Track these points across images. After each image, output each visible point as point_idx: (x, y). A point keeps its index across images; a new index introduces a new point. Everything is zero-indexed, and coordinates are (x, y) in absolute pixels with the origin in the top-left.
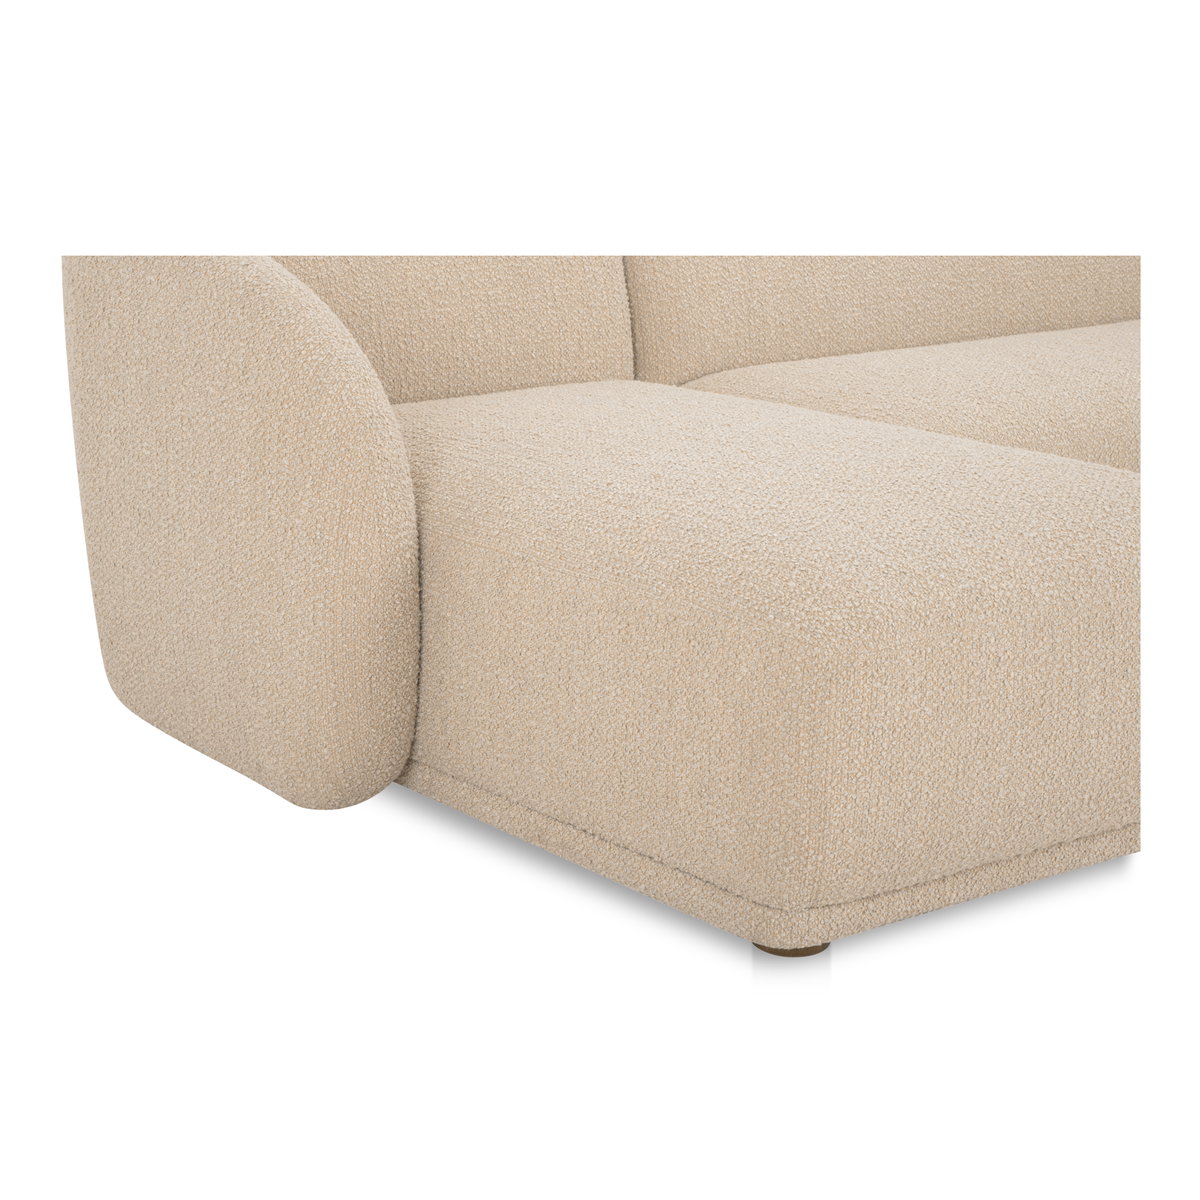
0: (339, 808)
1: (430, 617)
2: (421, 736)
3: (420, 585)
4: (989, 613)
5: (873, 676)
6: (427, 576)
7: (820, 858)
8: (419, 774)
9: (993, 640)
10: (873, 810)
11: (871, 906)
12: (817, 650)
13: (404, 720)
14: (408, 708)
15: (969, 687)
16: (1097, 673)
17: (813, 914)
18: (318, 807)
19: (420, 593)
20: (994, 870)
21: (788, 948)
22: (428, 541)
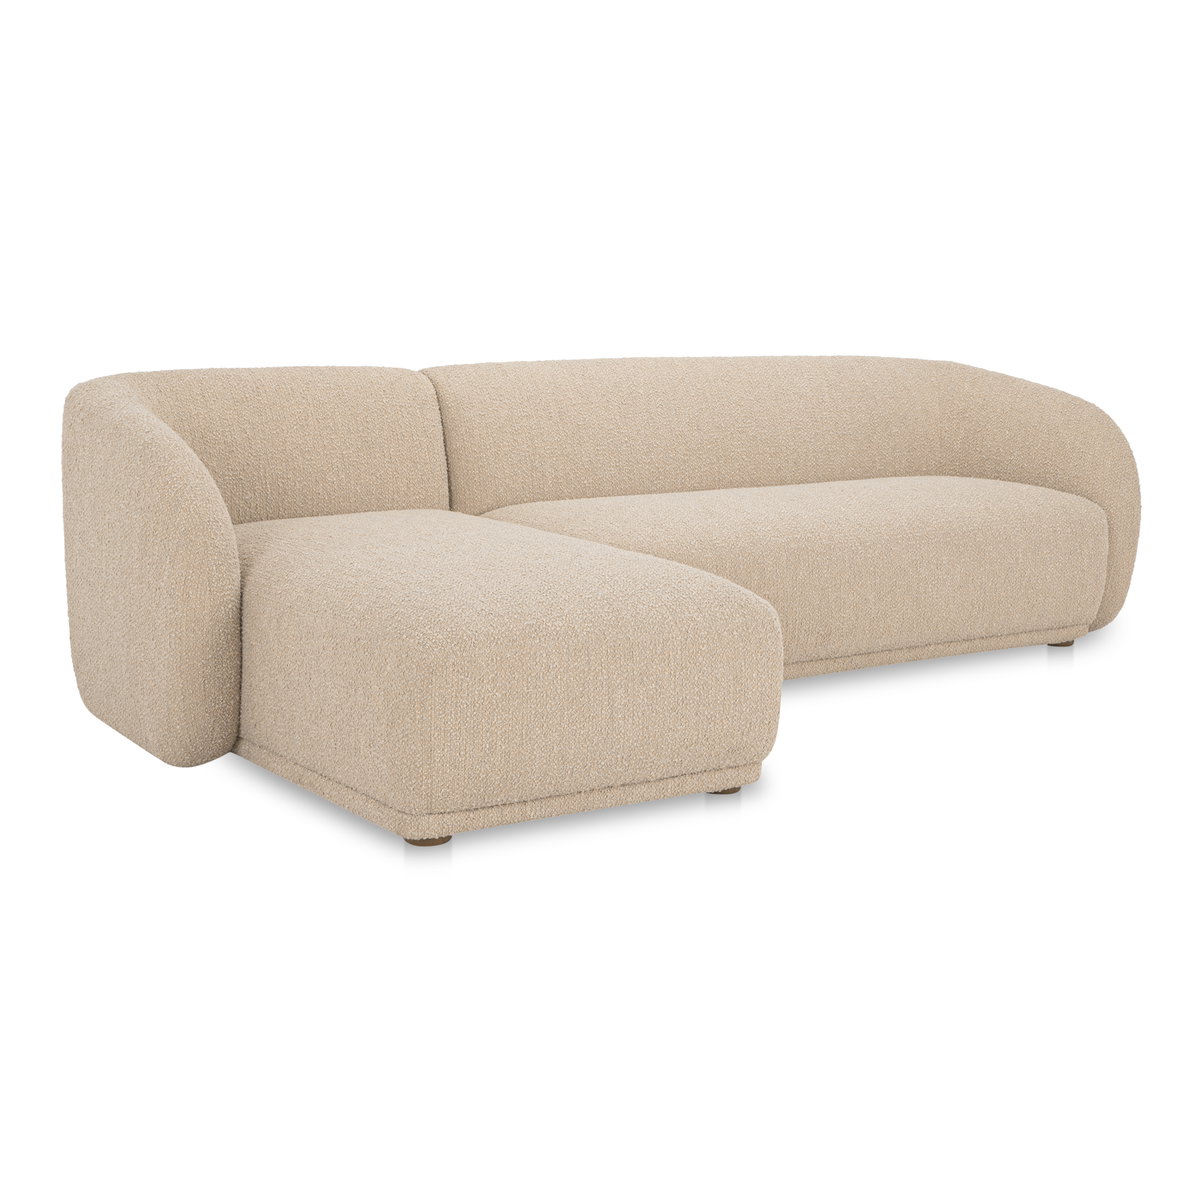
0: (191, 766)
1: (245, 645)
2: (243, 722)
3: (241, 625)
4: (542, 639)
5: (458, 671)
6: (245, 620)
7: (430, 781)
8: (244, 746)
9: (544, 655)
10: (462, 753)
11: (471, 815)
12: (425, 656)
13: (229, 710)
14: (232, 702)
15: (528, 682)
16: (622, 680)
17: (432, 818)
18: (178, 765)
19: (241, 630)
20: (562, 800)
21: (416, 839)
22: (246, 598)
